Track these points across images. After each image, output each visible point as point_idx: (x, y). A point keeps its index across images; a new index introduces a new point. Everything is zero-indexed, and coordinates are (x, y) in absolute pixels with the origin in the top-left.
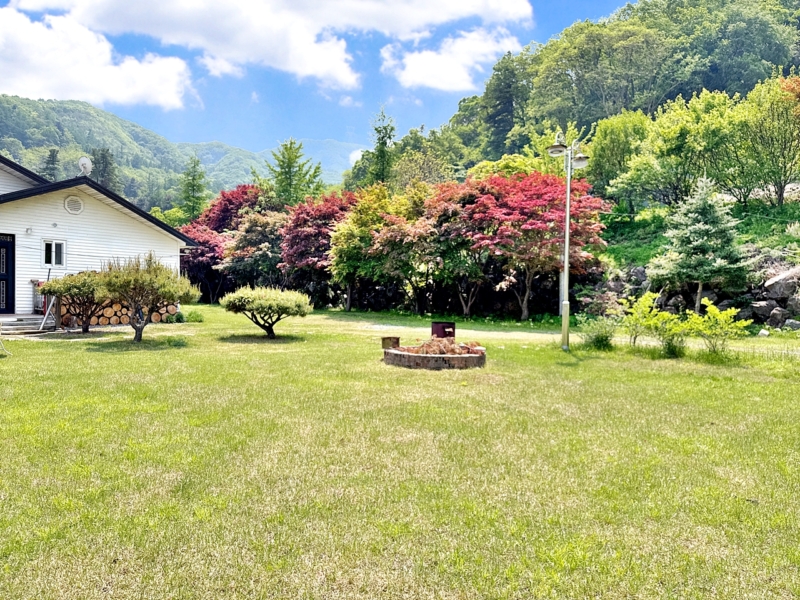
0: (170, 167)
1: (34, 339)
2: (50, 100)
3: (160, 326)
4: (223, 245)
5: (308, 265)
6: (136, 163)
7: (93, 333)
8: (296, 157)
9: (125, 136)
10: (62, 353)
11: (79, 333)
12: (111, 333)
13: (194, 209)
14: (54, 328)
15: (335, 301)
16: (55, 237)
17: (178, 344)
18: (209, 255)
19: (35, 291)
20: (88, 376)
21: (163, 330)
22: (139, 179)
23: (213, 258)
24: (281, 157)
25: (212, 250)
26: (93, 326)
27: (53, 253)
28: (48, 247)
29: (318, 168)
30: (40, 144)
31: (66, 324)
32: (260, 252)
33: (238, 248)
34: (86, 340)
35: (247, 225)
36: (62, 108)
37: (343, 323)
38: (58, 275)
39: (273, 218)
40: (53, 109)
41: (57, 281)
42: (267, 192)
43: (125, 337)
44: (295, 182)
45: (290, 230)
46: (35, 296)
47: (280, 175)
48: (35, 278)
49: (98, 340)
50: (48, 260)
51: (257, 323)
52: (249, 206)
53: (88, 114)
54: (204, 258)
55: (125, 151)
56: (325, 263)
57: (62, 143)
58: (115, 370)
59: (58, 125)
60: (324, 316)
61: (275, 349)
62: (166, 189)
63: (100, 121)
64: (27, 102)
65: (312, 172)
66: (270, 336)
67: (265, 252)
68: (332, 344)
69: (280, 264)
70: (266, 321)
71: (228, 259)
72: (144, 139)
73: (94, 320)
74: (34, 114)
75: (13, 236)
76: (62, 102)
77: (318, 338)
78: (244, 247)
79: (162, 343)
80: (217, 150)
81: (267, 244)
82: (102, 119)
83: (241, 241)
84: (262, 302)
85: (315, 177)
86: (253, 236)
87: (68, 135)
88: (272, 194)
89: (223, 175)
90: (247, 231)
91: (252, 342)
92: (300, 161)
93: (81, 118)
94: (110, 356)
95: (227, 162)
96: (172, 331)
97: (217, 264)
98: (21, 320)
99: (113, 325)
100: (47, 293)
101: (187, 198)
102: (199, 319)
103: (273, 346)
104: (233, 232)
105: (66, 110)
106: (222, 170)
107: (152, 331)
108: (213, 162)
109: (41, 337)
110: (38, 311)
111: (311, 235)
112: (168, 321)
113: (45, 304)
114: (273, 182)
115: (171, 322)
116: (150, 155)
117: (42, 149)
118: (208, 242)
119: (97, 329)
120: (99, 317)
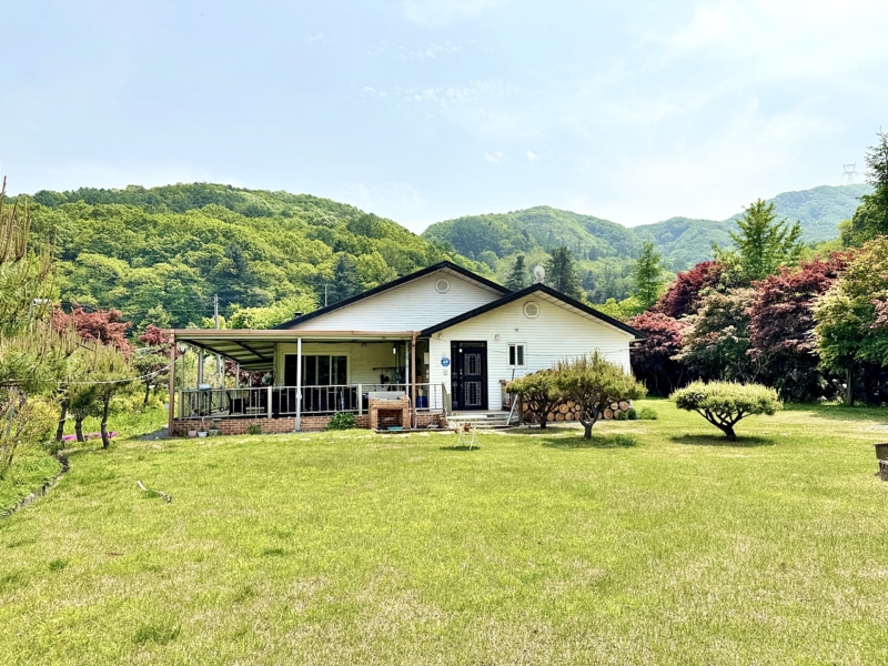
0: (626, 253)
1: (502, 433)
2: (517, 212)
3: (612, 423)
4: (681, 332)
5: (786, 350)
6: (593, 256)
7: (550, 429)
8: (766, 220)
9: (582, 231)
10: (522, 447)
11: (537, 428)
12: (565, 429)
13: (649, 295)
14: (517, 424)
15: (830, 393)
16: (517, 341)
17: (626, 443)
18: (667, 344)
19: (503, 390)
20: (540, 470)
21: (614, 427)
22: (597, 271)
23: (670, 347)
24: (747, 224)
25: (669, 338)
26: (550, 422)
27: (516, 355)
28: (512, 349)
29: (797, 228)
30: (510, 252)
31: (528, 420)
32: (724, 338)
33: (697, 334)
34: (543, 436)
35: (706, 308)
36: (527, 216)
37: (836, 422)
38: (520, 375)
39: (740, 296)
40: (520, 219)
41: (518, 382)
42: (731, 266)
43: (578, 434)
44: (766, 250)
45: (759, 308)
46: (503, 395)
47: (747, 244)
48: (502, 378)
49: (553, 436)
50: (512, 362)
51: (714, 422)
52: (711, 285)
53: (549, 216)
54: (661, 348)
55: (583, 245)
56: (808, 346)
57: (526, 248)
58: (562, 467)
59: (524, 233)
60: (810, 413)
61: (733, 453)
62: (623, 277)
63: (559, 221)
64: (500, 217)
65: (788, 235)
66: (730, 438)
67: (730, 337)
68: (811, 450)
69: (749, 351)
70: (723, 420)
71: (687, 348)
72: (600, 230)
73: (550, 415)
74: (505, 226)
75: (485, 342)
76: (527, 211)
77: (792, 442)
78: (704, 333)
79: (611, 441)
80: (676, 226)
81: (731, 327)
82: (561, 219)
83: (701, 326)
84: (717, 398)
85: (792, 240)
86: (715, 320)
87: (533, 240)
88: (738, 267)
89: (685, 252)
90: (708, 314)
91: (708, 443)
92: (772, 224)
93: (543, 222)
94: (561, 452)
95: (688, 236)
96: (623, 428)
97: (676, 353)
98: (493, 416)
99: (568, 421)
100: (512, 391)
101: (642, 285)
102: (652, 416)
103: (732, 450)
104: (692, 317)
105: (530, 218)
106: (683, 247)
107: (602, 428)
108: (673, 239)
109: (507, 432)
110: (505, 408)
111: (788, 312)
112: (621, 418)
113: (511, 401)
114: (738, 254)
115: (623, 419)
116: (606, 245)
117: (511, 257)
118: (664, 329)
119: (554, 425)
120: (555, 413)
